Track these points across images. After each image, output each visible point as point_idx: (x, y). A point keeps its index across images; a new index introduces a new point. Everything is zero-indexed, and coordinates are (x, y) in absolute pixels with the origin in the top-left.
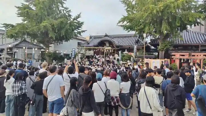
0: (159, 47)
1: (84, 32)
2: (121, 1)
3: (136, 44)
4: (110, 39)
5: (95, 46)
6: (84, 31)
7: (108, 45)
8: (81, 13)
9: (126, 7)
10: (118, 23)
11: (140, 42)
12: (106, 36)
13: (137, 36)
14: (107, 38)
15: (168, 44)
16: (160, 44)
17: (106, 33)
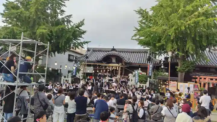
0: (178, 67)
1: (86, 44)
2: (135, 11)
3: (149, 62)
4: (118, 54)
5: (98, 62)
6: (87, 42)
7: (115, 62)
8: (84, 20)
9: (141, 19)
10: (132, 37)
11: (152, 59)
12: (113, 50)
13: (147, 53)
14: (114, 52)
15: (190, 65)
16: (179, 64)
17: (113, 47)
